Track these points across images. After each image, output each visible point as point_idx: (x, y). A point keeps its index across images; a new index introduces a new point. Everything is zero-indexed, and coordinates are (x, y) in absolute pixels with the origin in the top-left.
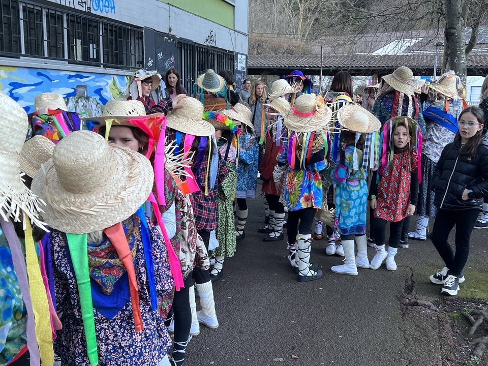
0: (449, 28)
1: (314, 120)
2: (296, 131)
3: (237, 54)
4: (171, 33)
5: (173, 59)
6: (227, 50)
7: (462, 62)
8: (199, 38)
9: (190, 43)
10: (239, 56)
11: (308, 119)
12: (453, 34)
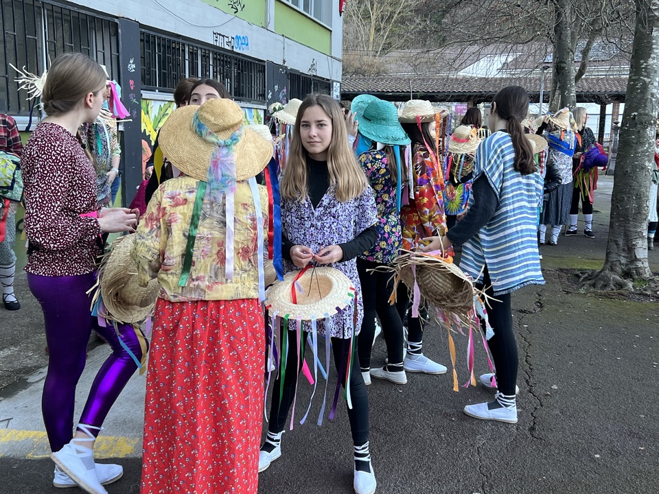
0: (560, 62)
1: (467, 146)
2: (452, 152)
3: (333, 81)
4: (285, 65)
5: (285, 90)
6: (324, 79)
7: (572, 94)
8: (304, 69)
9: (297, 73)
10: (335, 83)
11: (463, 144)
12: (564, 68)
